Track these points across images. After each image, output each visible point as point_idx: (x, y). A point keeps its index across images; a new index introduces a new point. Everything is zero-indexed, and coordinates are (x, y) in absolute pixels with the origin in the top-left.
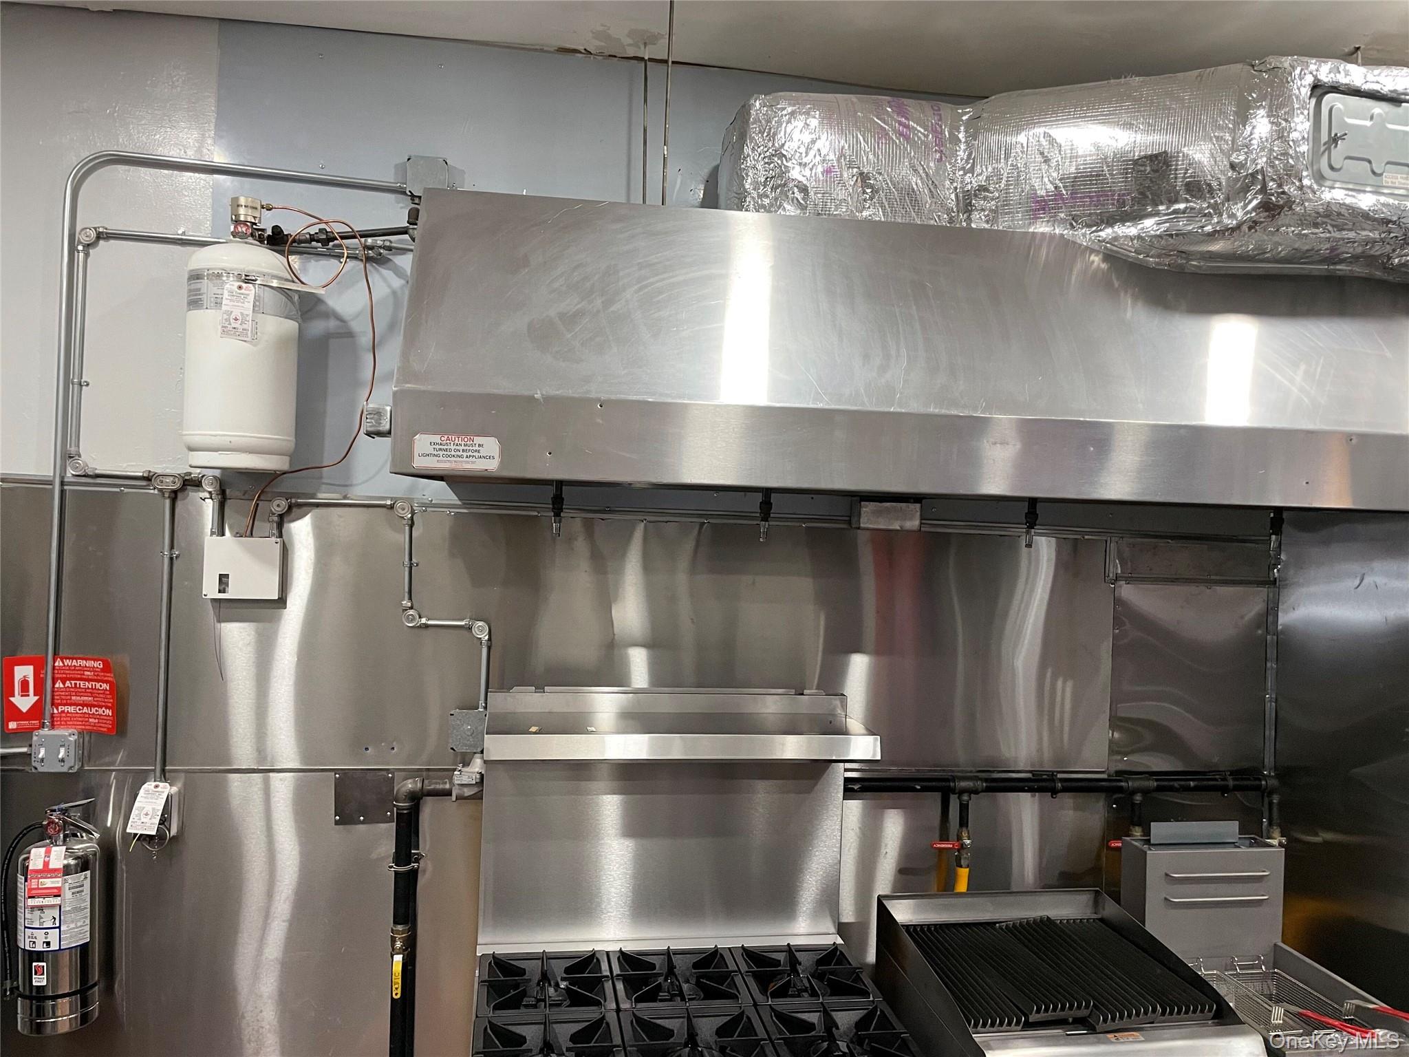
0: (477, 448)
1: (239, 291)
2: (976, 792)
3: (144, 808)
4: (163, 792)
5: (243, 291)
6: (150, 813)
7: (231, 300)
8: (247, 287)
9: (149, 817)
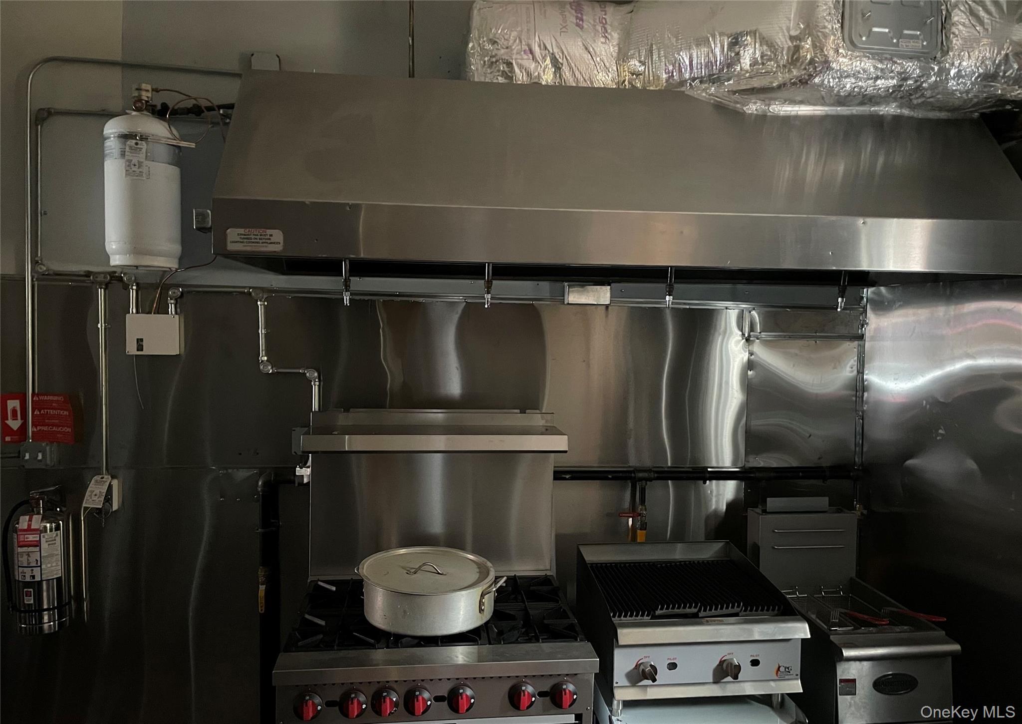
0: (268, 237)
1: (136, 146)
2: (650, 480)
3: (94, 491)
4: (106, 481)
5: (138, 146)
6: (98, 493)
7: (131, 152)
8: (141, 143)
9: (97, 497)
